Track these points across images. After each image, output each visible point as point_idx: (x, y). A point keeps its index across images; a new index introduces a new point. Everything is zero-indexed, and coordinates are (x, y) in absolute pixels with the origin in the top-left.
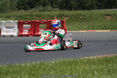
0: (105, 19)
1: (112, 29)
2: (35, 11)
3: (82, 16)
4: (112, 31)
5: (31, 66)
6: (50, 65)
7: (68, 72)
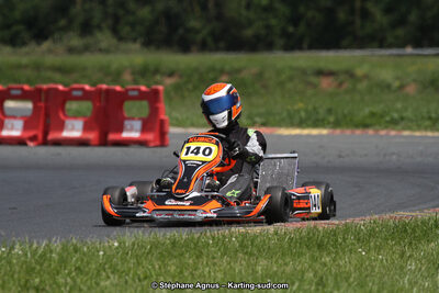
0: (314, 86)
1: (337, 124)
2: (50, 51)
3: (230, 73)
4: (338, 131)
5: (29, 255)
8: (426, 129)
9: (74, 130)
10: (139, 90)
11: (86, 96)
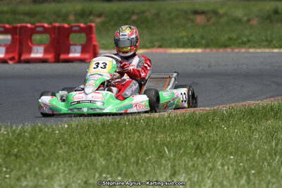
0: (192, 21)
1: (207, 46)
2: (22, 2)
3: (138, 14)
4: (208, 50)
5: (10, 134)
6: (57, 132)
7: (101, 148)
8: (264, 47)
9: (38, 53)
10: (79, 26)
11: (45, 31)
